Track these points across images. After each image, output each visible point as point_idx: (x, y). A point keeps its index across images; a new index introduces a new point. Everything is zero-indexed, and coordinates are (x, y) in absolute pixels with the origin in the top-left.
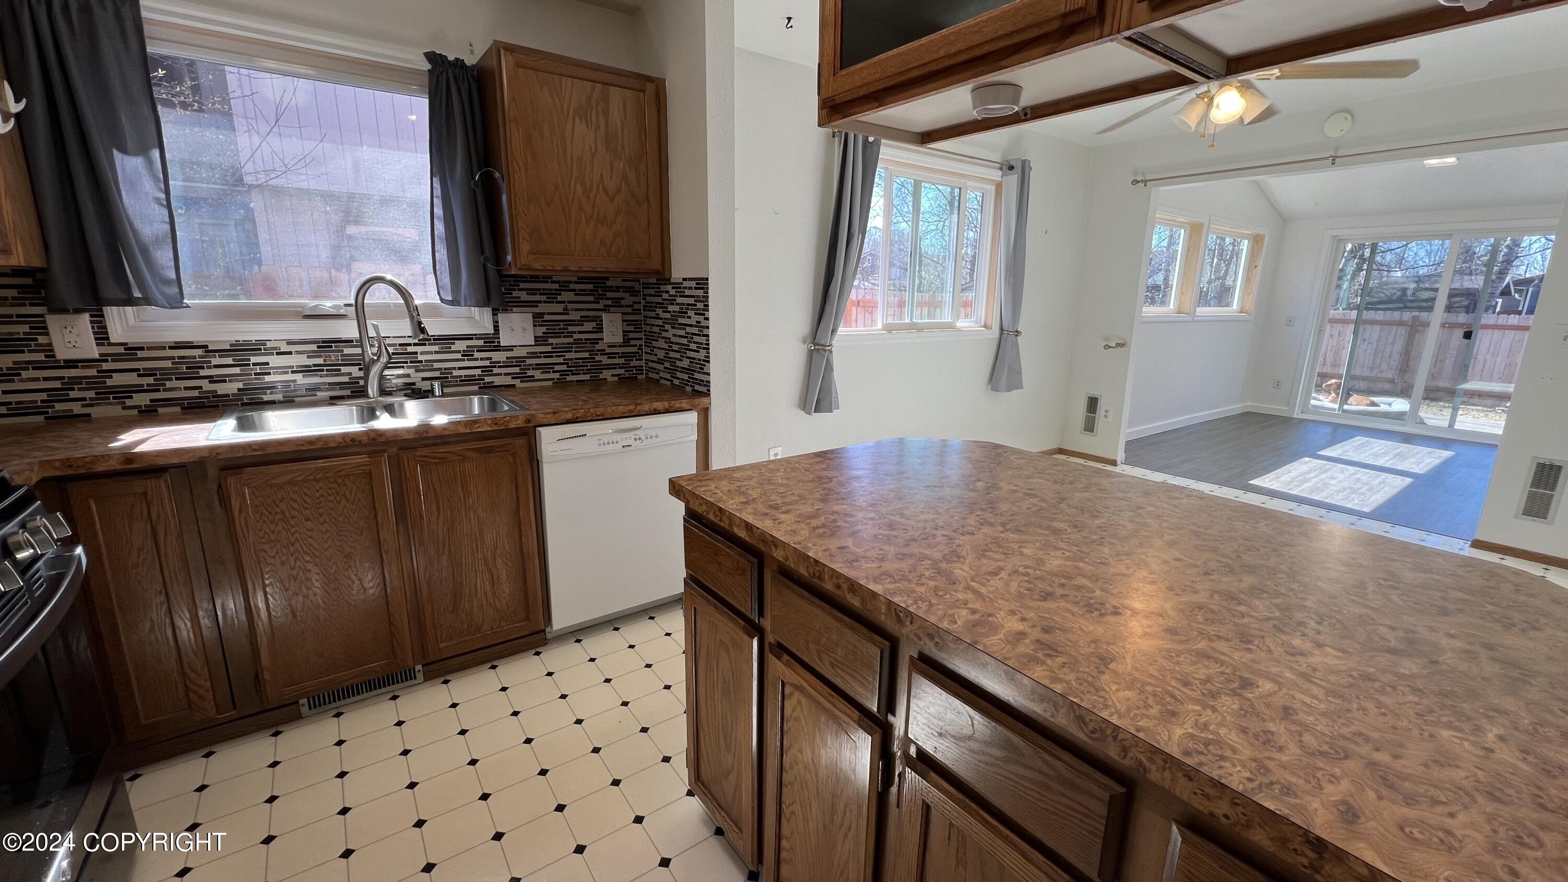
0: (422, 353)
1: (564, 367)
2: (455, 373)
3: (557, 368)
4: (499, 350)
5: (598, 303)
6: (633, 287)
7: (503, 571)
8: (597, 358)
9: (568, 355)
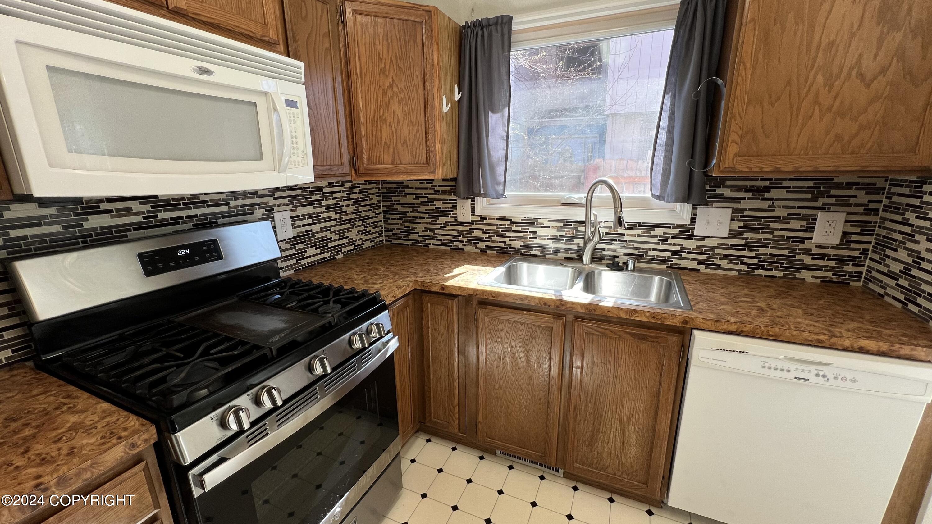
0: (628, 235)
1: (755, 261)
2: (650, 253)
3: (746, 261)
4: (692, 239)
5: (817, 200)
6: (875, 184)
7: (633, 438)
8: (798, 257)
9: (762, 251)
